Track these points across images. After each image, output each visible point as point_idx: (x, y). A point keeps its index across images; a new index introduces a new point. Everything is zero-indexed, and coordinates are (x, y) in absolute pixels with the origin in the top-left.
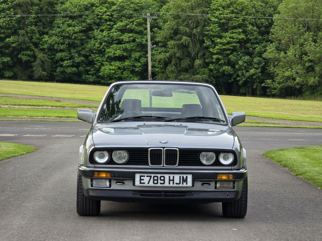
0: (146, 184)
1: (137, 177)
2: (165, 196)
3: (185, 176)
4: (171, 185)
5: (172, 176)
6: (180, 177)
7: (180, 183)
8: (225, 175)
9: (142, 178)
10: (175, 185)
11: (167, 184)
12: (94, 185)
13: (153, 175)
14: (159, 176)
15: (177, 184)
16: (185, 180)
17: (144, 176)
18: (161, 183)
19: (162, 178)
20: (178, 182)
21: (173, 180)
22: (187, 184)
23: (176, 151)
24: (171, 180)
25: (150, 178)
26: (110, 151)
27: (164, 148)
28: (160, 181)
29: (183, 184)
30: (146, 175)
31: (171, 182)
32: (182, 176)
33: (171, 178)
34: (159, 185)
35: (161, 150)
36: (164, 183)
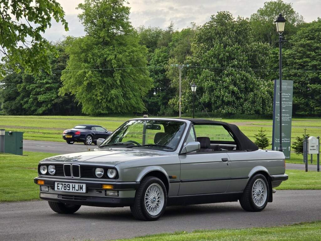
0: (60, 190)
1: (56, 184)
2: (75, 199)
3: (81, 185)
4: (74, 191)
5: (74, 184)
6: (78, 185)
7: (78, 190)
8: (110, 185)
10: (76, 191)
11: (71, 190)
12: (42, 190)
13: (64, 183)
14: (67, 184)
15: (77, 190)
16: (81, 188)
17: (59, 184)
18: (68, 190)
19: (69, 186)
21: (74, 188)
22: (82, 191)
23: (78, 166)
25: (62, 185)
26: (48, 165)
27: (71, 164)
28: (67, 188)
29: (80, 190)
30: (60, 183)
31: (74, 189)
32: (79, 184)
33: (74, 186)
34: (67, 190)
35: (70, 165)
36: (69, 190)
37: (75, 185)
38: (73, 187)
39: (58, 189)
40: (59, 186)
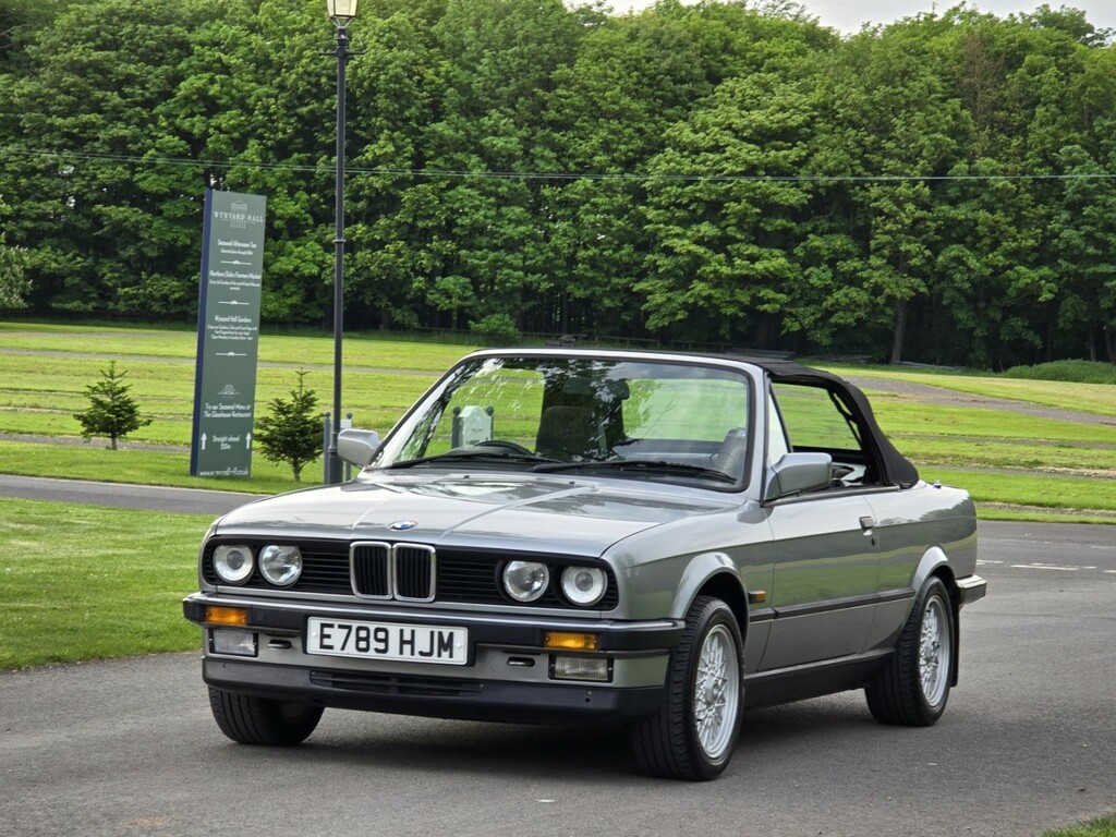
0: (337, 651)
1: (314, 625)
2: (401, 689)
3: (446, 632)
4: (407, 656)
5: (408, 629)
6: (432, 633)
7: (430, 654)
9: (327, 631)
10: (417, 658)
11: (393, 654)
12: (217, 649)
13: (355, 624)
14: (372, 626)
15: (421, 653)
16: (446, 645)
17: (332, 626)
18: (377, 650)
19: (381, 635)
20: (427, 650)
21: (412, 642)
22: (451, 656)
23: (427, 552)
24: (407, 642)
25: (346, 631)
26: (256, 545)
27: (392, 542)
28: (374, 644)
29: (439, 655)
30: (336, 622)
31: (407, 648)
32: (436, 629)
33: (407, 637)
34: (372, 654)
35: (383, 549)
36: (385, 651)
37: (413, 632)
38: (403, 642)
39: (322, 646)
40: (329, 636)
